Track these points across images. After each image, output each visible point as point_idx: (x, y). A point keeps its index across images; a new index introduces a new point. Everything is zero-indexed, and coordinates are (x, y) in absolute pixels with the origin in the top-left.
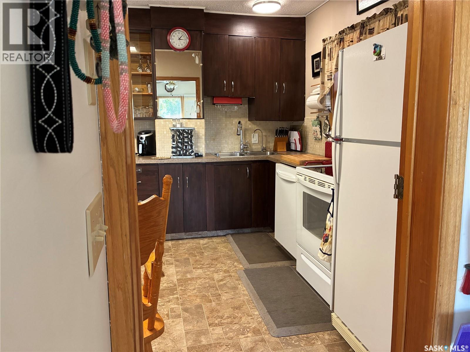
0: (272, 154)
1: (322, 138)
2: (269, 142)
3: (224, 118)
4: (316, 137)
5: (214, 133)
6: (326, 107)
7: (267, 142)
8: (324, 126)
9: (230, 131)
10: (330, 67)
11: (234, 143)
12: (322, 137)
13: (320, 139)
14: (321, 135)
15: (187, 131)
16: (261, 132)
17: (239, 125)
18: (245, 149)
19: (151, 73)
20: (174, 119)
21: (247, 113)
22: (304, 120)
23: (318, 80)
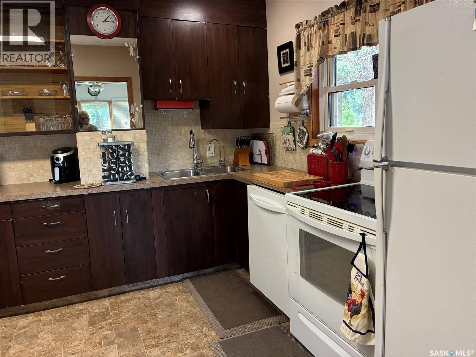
0: (233, 170)
1: (296, 149)
2: (228, 154)
3: (170, 127)
4: (288, 147)
5: (158, 146)
6: (303, 110)
7: (225, 154)
8: (300, 133)
9: (179, 142)
10: (308, 59)
11: (184, 158)
12: (296, 147)
13: (294, 150)
14: (295, 144)
15: (122, 146)
16: (217, 143)
17: (191, 135)
18: (200, 164)
19: (66, 68)
20: (104, 132)
21: (199, 119)
22: (269, 126)
23: (291, 76)
